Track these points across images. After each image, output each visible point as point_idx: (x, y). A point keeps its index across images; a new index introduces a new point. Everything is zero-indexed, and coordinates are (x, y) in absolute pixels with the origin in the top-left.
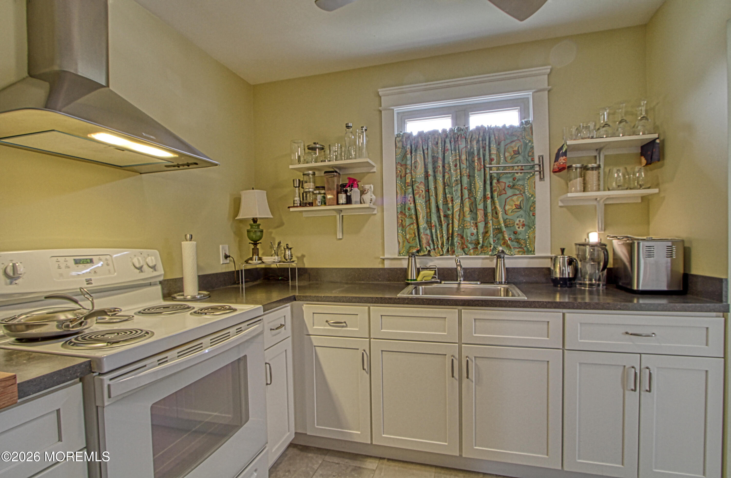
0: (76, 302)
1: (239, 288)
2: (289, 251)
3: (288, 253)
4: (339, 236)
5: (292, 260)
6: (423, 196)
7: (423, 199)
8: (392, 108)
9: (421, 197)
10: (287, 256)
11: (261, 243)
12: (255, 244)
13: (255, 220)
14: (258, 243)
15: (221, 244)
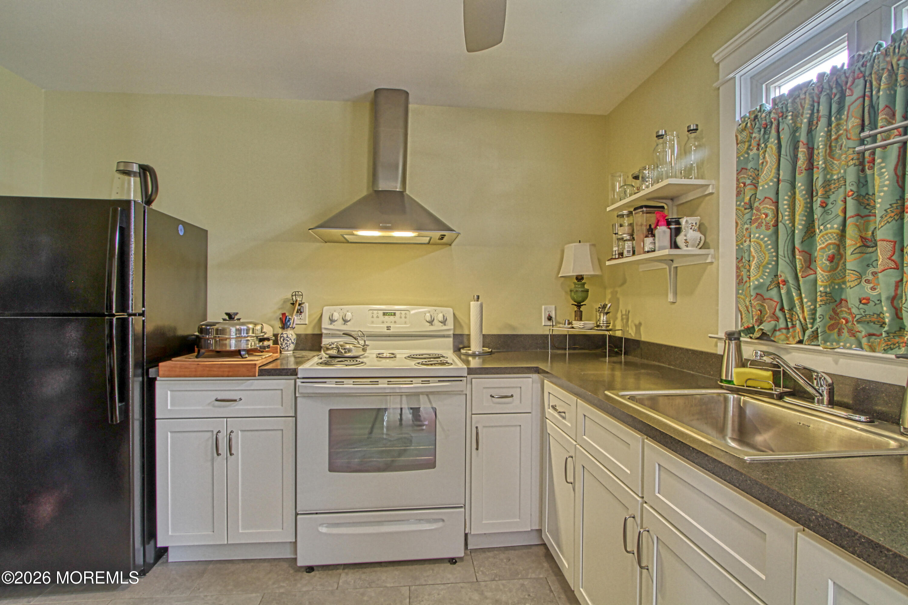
0: (356, 339)
1: (566, 354)
2: (605, 317)
3: (603, 319)
4: (671, 298)
5: (608, 328)
6: (767, 223)
7: (768, 229)
8: (731, 75)
9: (764, 227)
10: (602, 322)
11: (585, 305)
12: (579, 306)
13: (580, 278)
14: (583, 305)
15: (544, 305)
